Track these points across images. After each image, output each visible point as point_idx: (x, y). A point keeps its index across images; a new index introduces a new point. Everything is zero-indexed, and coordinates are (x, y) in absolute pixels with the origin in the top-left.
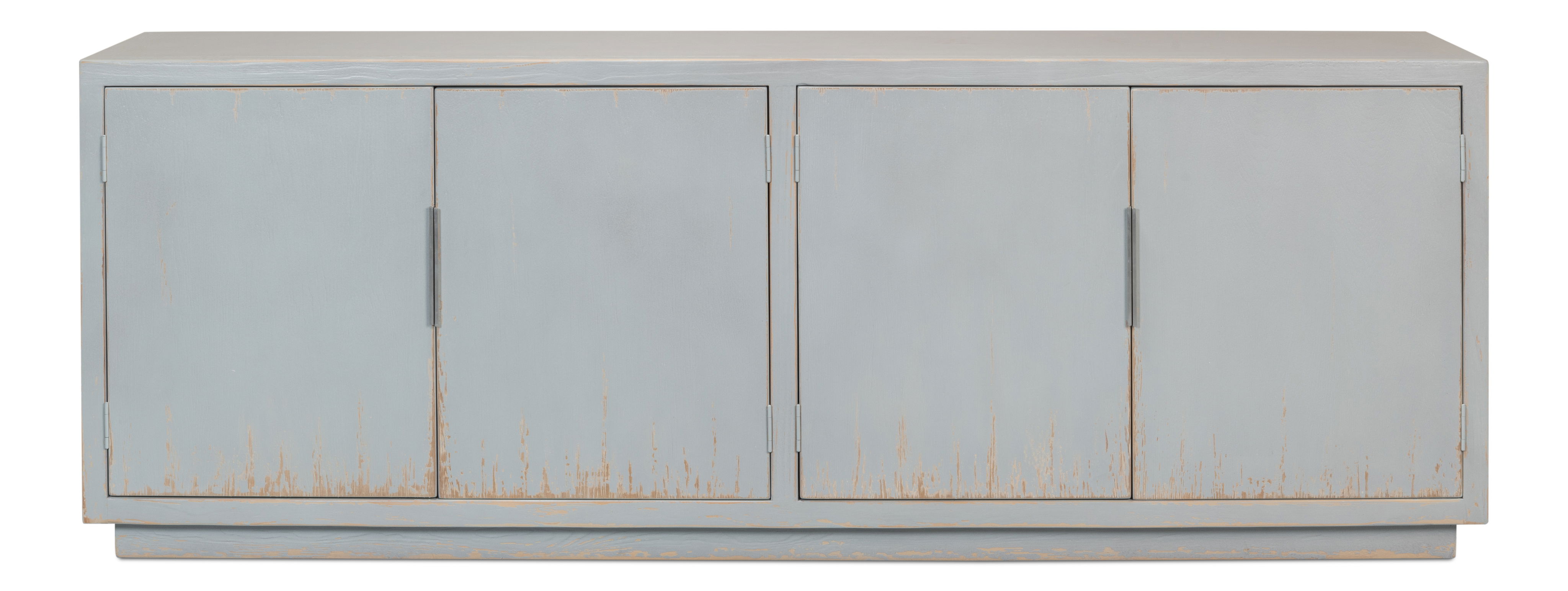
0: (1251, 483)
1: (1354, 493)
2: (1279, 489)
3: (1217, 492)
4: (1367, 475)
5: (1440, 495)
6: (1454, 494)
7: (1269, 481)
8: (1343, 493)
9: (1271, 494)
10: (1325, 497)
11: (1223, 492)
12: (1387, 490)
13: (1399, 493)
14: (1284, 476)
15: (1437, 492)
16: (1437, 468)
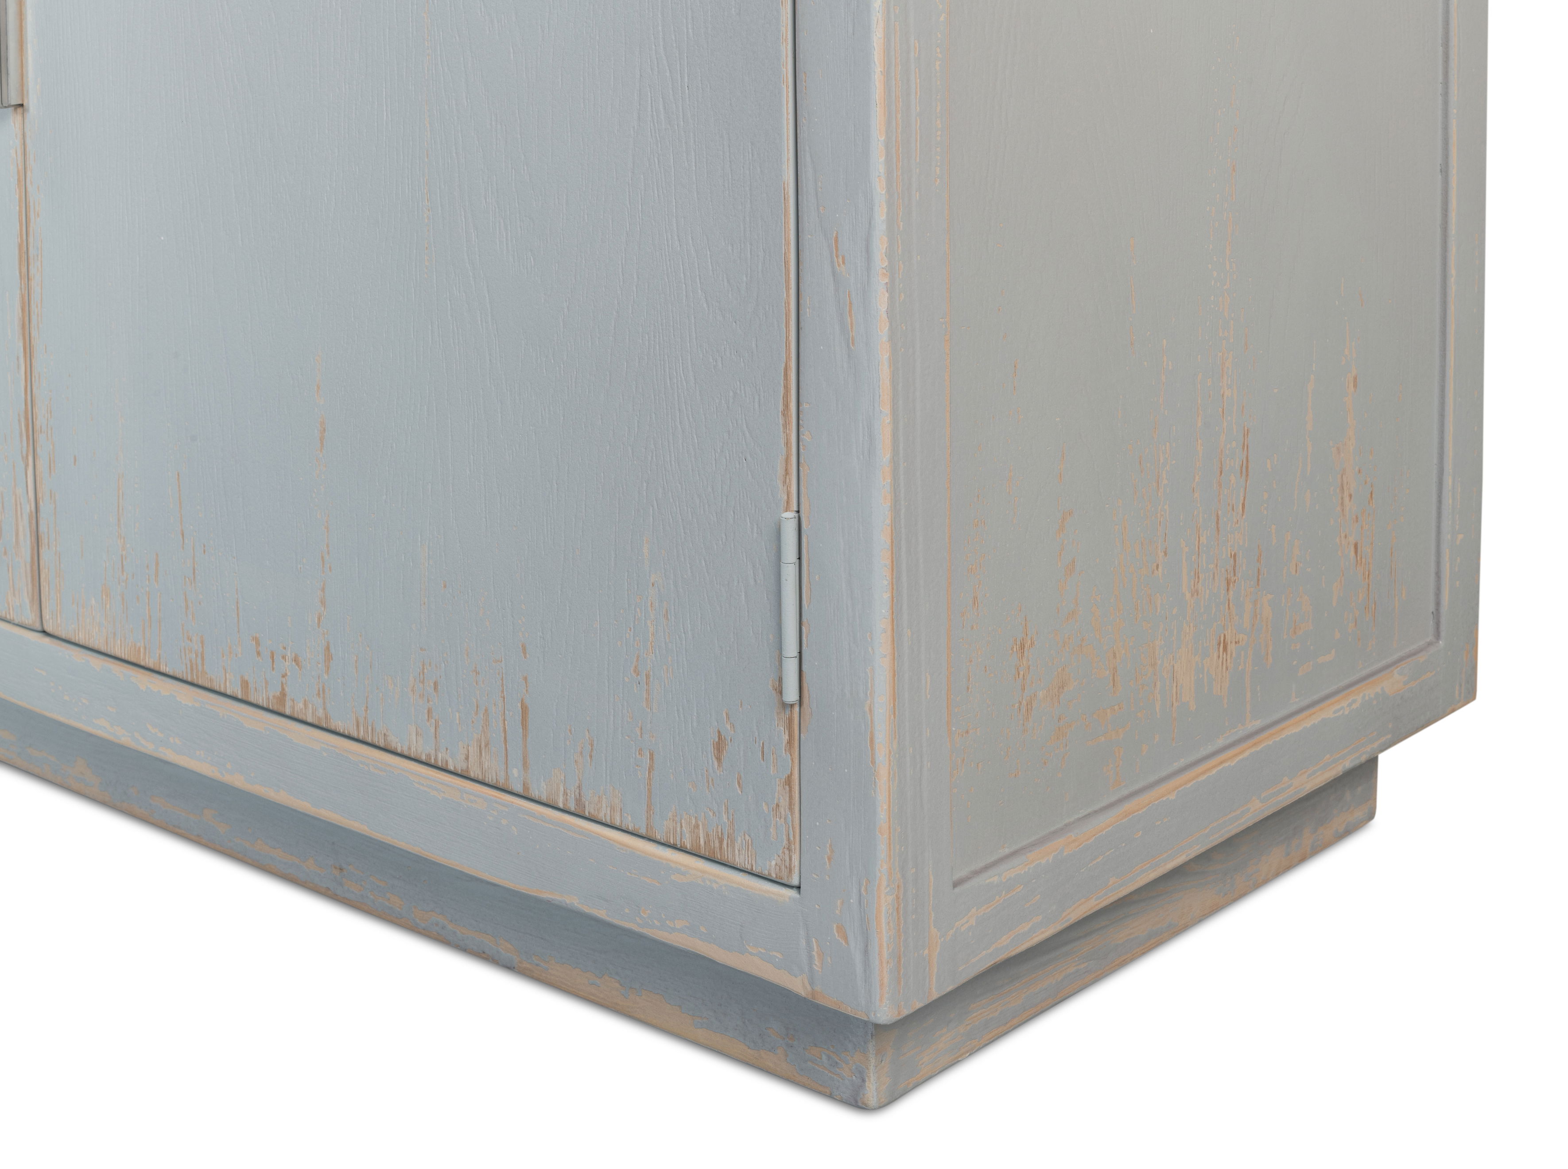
0: (259, 654)
1: (494, 771)
2: (319, 694)
3: (191, 661)
4: (525, 710)
5: (728, 857)
6: (770, 866)
7: (296, 660)
8: (467, 758)
9: (301, 705)
10: (424, 758)
11: (203, 665)
12: (579, 787)
13: (613, 809)
14: (328, 656)
15: (721, 842)
16: (720, 746)
